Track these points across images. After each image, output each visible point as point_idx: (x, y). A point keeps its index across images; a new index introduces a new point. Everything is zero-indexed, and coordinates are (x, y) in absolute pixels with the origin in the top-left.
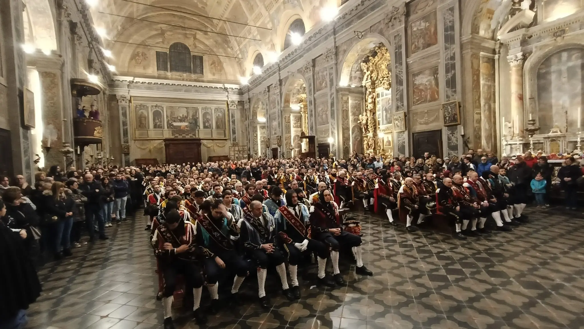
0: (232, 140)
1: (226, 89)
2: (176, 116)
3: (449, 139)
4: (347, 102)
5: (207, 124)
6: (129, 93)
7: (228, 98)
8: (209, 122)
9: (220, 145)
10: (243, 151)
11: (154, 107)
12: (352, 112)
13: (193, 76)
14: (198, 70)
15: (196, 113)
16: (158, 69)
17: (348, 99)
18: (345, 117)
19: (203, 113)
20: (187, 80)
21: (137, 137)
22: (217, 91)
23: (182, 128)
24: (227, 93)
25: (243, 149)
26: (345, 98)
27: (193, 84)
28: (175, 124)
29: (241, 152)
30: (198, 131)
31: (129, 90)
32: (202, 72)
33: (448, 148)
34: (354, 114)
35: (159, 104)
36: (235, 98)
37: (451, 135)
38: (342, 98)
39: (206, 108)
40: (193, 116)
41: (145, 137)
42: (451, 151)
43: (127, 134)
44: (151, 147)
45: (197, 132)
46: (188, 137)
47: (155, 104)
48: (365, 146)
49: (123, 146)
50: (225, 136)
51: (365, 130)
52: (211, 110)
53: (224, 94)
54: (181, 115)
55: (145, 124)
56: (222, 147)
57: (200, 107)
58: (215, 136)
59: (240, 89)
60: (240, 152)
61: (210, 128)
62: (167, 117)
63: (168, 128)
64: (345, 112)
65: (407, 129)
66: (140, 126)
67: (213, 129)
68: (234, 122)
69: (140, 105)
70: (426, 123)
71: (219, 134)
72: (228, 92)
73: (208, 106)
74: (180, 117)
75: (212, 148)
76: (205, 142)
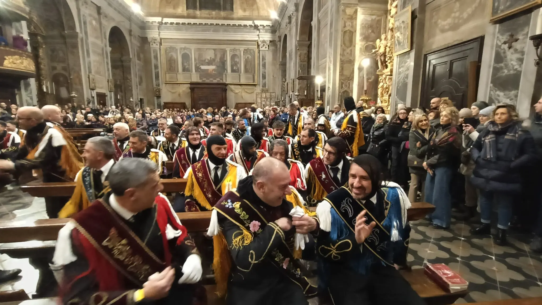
0: (261, 85)
1: (256, 27)
2: (204, 59)
3: (499, 58)
4: (353, 18)
5: (235, 68)
6: (159, 35)
7: (259, 37)
8: (237, 66)
9: (248, 91)
10: (271, 99)
11: (183, 50)
12: (361, 34)
13: (223, 14)
14: (228, 6)
15: (224, 55)
16: (187, 8)
17: (356, 12)
18: (347, 43)
19: (231, 55)
20: (216, 19)
21: (167, 80)
22: (248, 30)
23: (209, 72)
24: (258, 32)
25: (271, 96)
26: (349, 11)
27: (220, 22)
28: (203, 67)
29: (269, 100)
30: (226, 75)
31: (159, 33)
32: (232, 9)
33: (490, 85)
34: (366, 38)
35: (187, 46)
36: (267, 37)
37: (506, 46)
38: (344, 11)
39: (234, 50)
40: (221, 59)
41: (174, 81)
42: (498, 92)
43: (158, 77)
44: (181, 91)
45: (224, 76)
46: (215, 81)
47: (183, 45)
48: (379, 91)
49: (155, 89)
50: (254, 81)
51: (382, 64)
52: (240, 51)
53: (254, 33)
54: (209, 58)
55: (175, 67)
56: (249, 93)
57: (228, 48)
58: (243, 81)
59: (272, 26)
60: (267, 100)
61: (238, 72)
62: (195, 59)
63: (196, 71)
64: (347, 34)
65: (414, 46)
66: (170, 69)
67: (241, 73)
68: (264, 65)
69: (170, 48)
70: (454, 27)
71: (247, 78)
72: (259, 30)
73: (237, 47)
74: (208, 60)
75: (240, 94)
76: (232, 87)
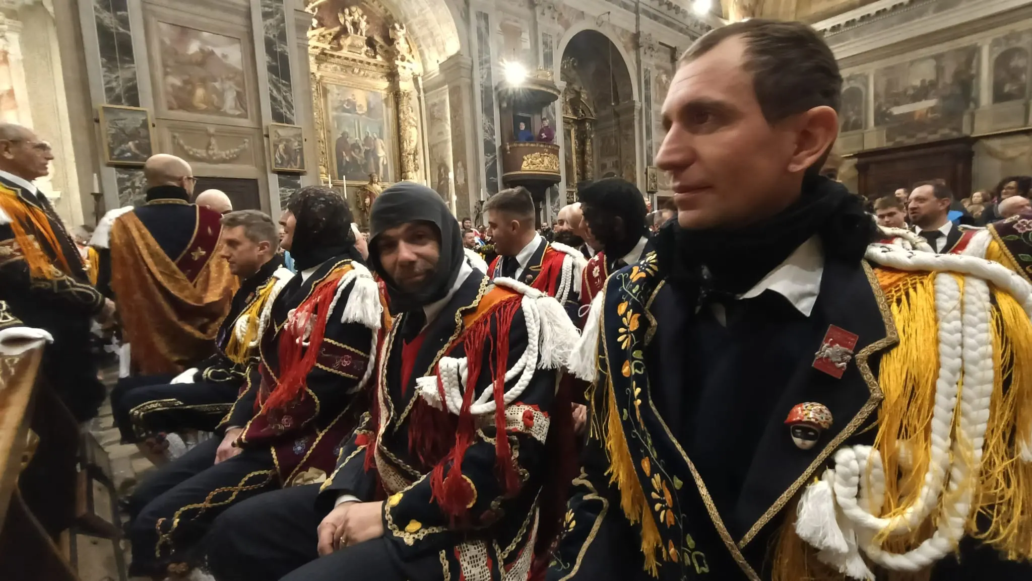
2: (901, 89)
5: (1007, 88)
8: (1019, 78)
15: (969, 63)
23: (916, 117)
28: (897, 111)
30: (973, 116)
35: (857, 69)
39: (1011, 36)
40: (957, 74)
45: (967, 117)
46: (934, 138)
54: (918, 83)
57: (986, 40)
61: (1021, 96)
62: (876, 96)
63: (877, 124)
73: (1022, 25)
74: (915, 87)
76: (995, 144)
